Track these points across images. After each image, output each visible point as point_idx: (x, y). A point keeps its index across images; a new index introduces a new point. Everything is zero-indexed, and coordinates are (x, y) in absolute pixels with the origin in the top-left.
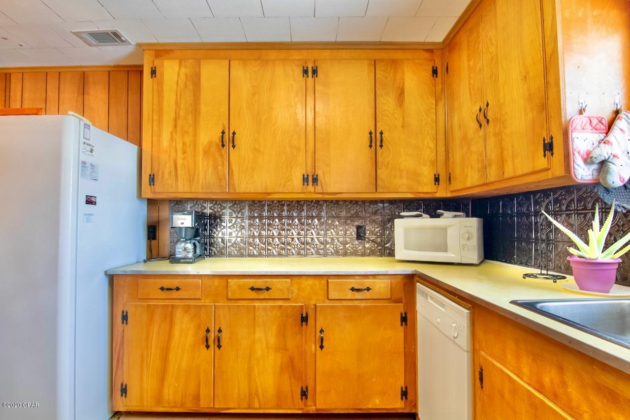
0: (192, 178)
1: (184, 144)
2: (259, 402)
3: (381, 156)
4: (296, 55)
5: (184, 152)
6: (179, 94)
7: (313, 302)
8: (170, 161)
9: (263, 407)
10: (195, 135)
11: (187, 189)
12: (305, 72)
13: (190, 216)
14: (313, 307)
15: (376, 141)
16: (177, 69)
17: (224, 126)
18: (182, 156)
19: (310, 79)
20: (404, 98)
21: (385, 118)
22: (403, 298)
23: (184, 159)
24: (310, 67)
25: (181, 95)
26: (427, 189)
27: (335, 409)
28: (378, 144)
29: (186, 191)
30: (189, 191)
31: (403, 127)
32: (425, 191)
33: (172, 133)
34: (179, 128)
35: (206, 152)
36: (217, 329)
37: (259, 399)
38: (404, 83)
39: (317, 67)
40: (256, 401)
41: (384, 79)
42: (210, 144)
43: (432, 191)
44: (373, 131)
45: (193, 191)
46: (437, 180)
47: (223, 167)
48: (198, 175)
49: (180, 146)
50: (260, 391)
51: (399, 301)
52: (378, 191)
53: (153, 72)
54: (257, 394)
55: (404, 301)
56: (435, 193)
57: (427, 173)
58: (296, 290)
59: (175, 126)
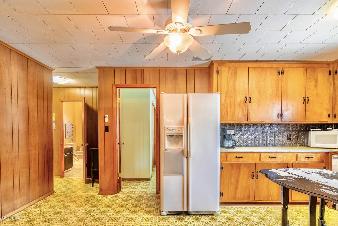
0: (233, 116)
1: (230, 102)
2: (271, 198)
3: (308, 107)
4: (275, 66)
5: (230, 105)
6: (228, 81)
7: (291, 162)
8: (224, 108)
9: (272, 200)
10: (235, 98)
11: (231, 119)
12: (279, 73)
13: (234, 130)
14: (291, 164)
15: (306, 100)
16: (228, 71)
17: (246, 95)
18: (230, 106)
19: (280, 76)
20: (317, 83)
21: (310, 92)
22: (324, 161)
23: (230, 107)
24: (280, 70)
25: (229, 82)
26: (325, 120)
27: (298, 200)
28: (307, 102)
29: (231, 120)
30: (232, 120)
31: (316, 95)
32: (324, 121)
33: (225, 97)
34: (228, 95)
35: (239, 105)
36: (256, 172)
37: (271, 197)
38: (317, 78)
39: (283, 71)
40: (270, 197)
41: (310, 76)
42: (241, 101)
43: (327, 121)
44: (305, 97)
45: (234, 120)
46: (329, 116)
47: (246, 111)
48: (236, 114)
49: (229, 102)
50: (272, 194)
51: (323, 162)
52: (306, 121)
53: (218, 72)
54: (270, 195)
55: (324, 162)
56: (328, 121)
57: (325, 114)
58: (285, 158)
59: (227, 94)
